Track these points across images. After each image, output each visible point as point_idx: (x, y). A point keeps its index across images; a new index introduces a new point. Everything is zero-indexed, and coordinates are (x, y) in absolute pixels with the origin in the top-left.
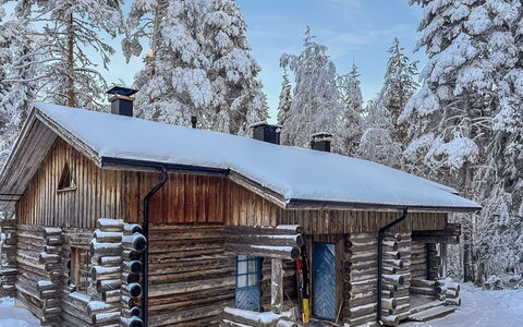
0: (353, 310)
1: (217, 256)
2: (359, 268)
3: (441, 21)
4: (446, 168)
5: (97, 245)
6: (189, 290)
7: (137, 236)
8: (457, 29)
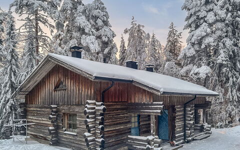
0: (176, 135)
1: (126, 115)
2: (178, 119)
3: (195, 17)
4: (199, 79)
5: (88, 111)
6: (117, 128)
7: (103, 107)
8: (202, 21)
